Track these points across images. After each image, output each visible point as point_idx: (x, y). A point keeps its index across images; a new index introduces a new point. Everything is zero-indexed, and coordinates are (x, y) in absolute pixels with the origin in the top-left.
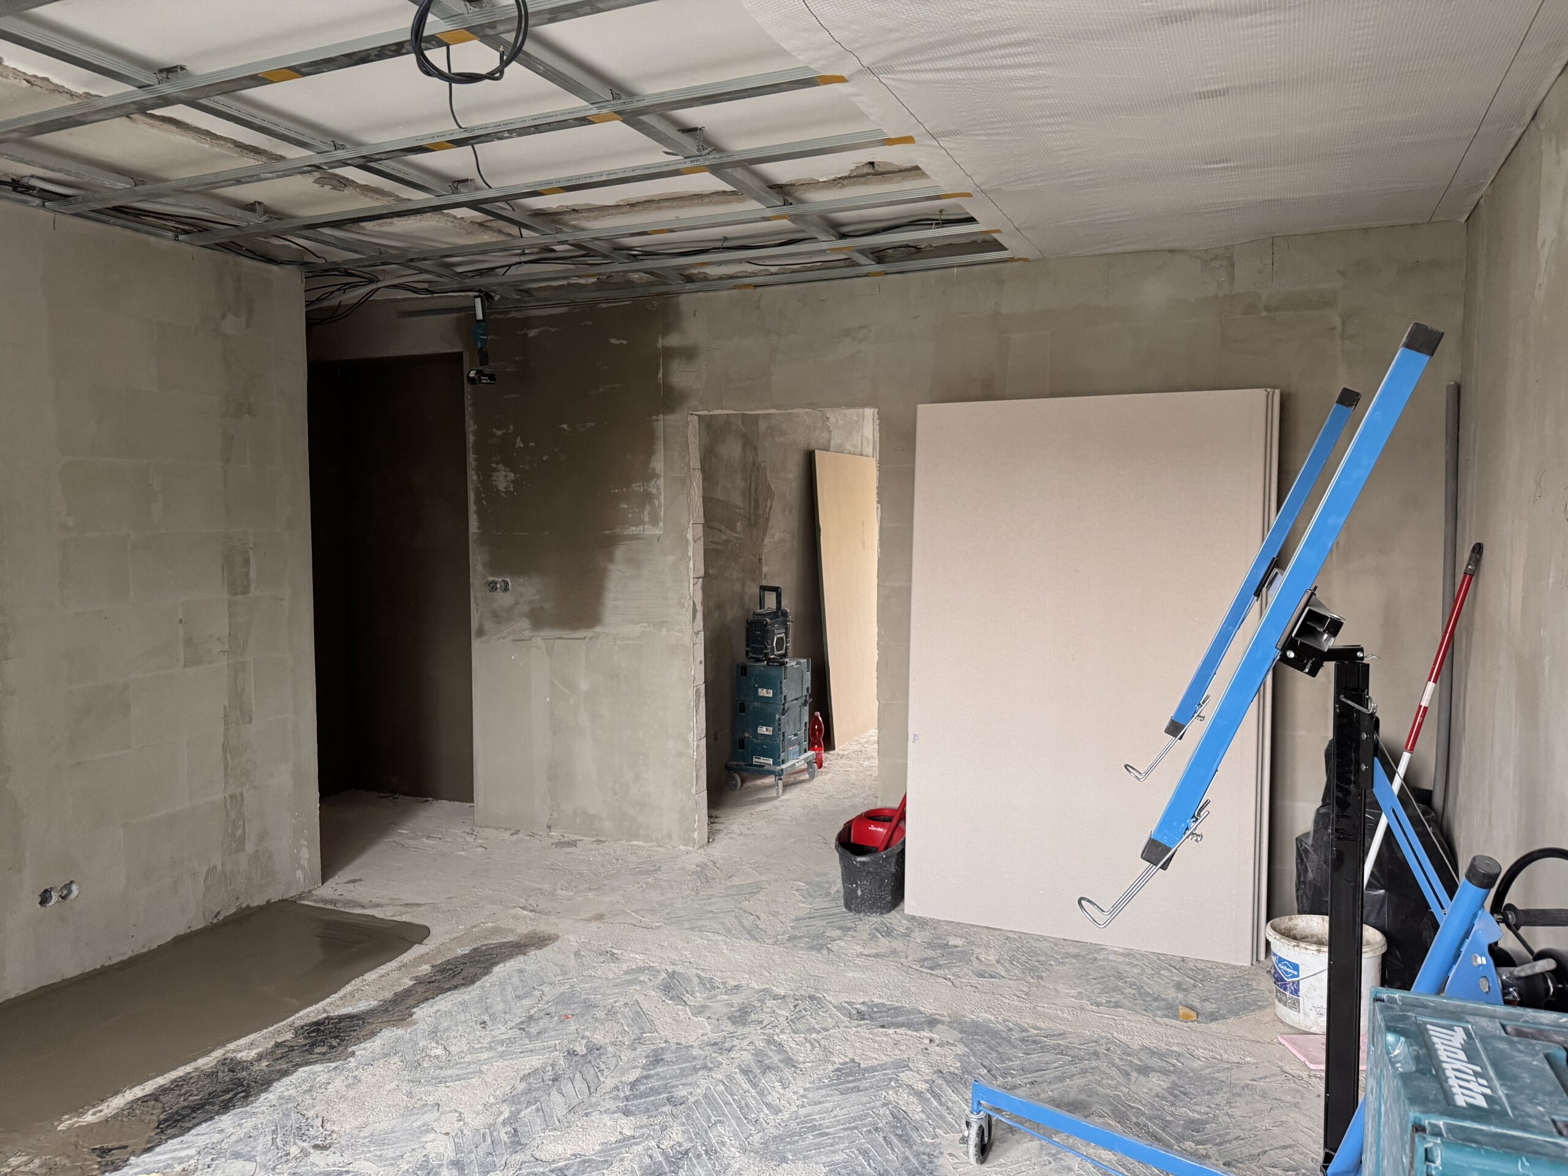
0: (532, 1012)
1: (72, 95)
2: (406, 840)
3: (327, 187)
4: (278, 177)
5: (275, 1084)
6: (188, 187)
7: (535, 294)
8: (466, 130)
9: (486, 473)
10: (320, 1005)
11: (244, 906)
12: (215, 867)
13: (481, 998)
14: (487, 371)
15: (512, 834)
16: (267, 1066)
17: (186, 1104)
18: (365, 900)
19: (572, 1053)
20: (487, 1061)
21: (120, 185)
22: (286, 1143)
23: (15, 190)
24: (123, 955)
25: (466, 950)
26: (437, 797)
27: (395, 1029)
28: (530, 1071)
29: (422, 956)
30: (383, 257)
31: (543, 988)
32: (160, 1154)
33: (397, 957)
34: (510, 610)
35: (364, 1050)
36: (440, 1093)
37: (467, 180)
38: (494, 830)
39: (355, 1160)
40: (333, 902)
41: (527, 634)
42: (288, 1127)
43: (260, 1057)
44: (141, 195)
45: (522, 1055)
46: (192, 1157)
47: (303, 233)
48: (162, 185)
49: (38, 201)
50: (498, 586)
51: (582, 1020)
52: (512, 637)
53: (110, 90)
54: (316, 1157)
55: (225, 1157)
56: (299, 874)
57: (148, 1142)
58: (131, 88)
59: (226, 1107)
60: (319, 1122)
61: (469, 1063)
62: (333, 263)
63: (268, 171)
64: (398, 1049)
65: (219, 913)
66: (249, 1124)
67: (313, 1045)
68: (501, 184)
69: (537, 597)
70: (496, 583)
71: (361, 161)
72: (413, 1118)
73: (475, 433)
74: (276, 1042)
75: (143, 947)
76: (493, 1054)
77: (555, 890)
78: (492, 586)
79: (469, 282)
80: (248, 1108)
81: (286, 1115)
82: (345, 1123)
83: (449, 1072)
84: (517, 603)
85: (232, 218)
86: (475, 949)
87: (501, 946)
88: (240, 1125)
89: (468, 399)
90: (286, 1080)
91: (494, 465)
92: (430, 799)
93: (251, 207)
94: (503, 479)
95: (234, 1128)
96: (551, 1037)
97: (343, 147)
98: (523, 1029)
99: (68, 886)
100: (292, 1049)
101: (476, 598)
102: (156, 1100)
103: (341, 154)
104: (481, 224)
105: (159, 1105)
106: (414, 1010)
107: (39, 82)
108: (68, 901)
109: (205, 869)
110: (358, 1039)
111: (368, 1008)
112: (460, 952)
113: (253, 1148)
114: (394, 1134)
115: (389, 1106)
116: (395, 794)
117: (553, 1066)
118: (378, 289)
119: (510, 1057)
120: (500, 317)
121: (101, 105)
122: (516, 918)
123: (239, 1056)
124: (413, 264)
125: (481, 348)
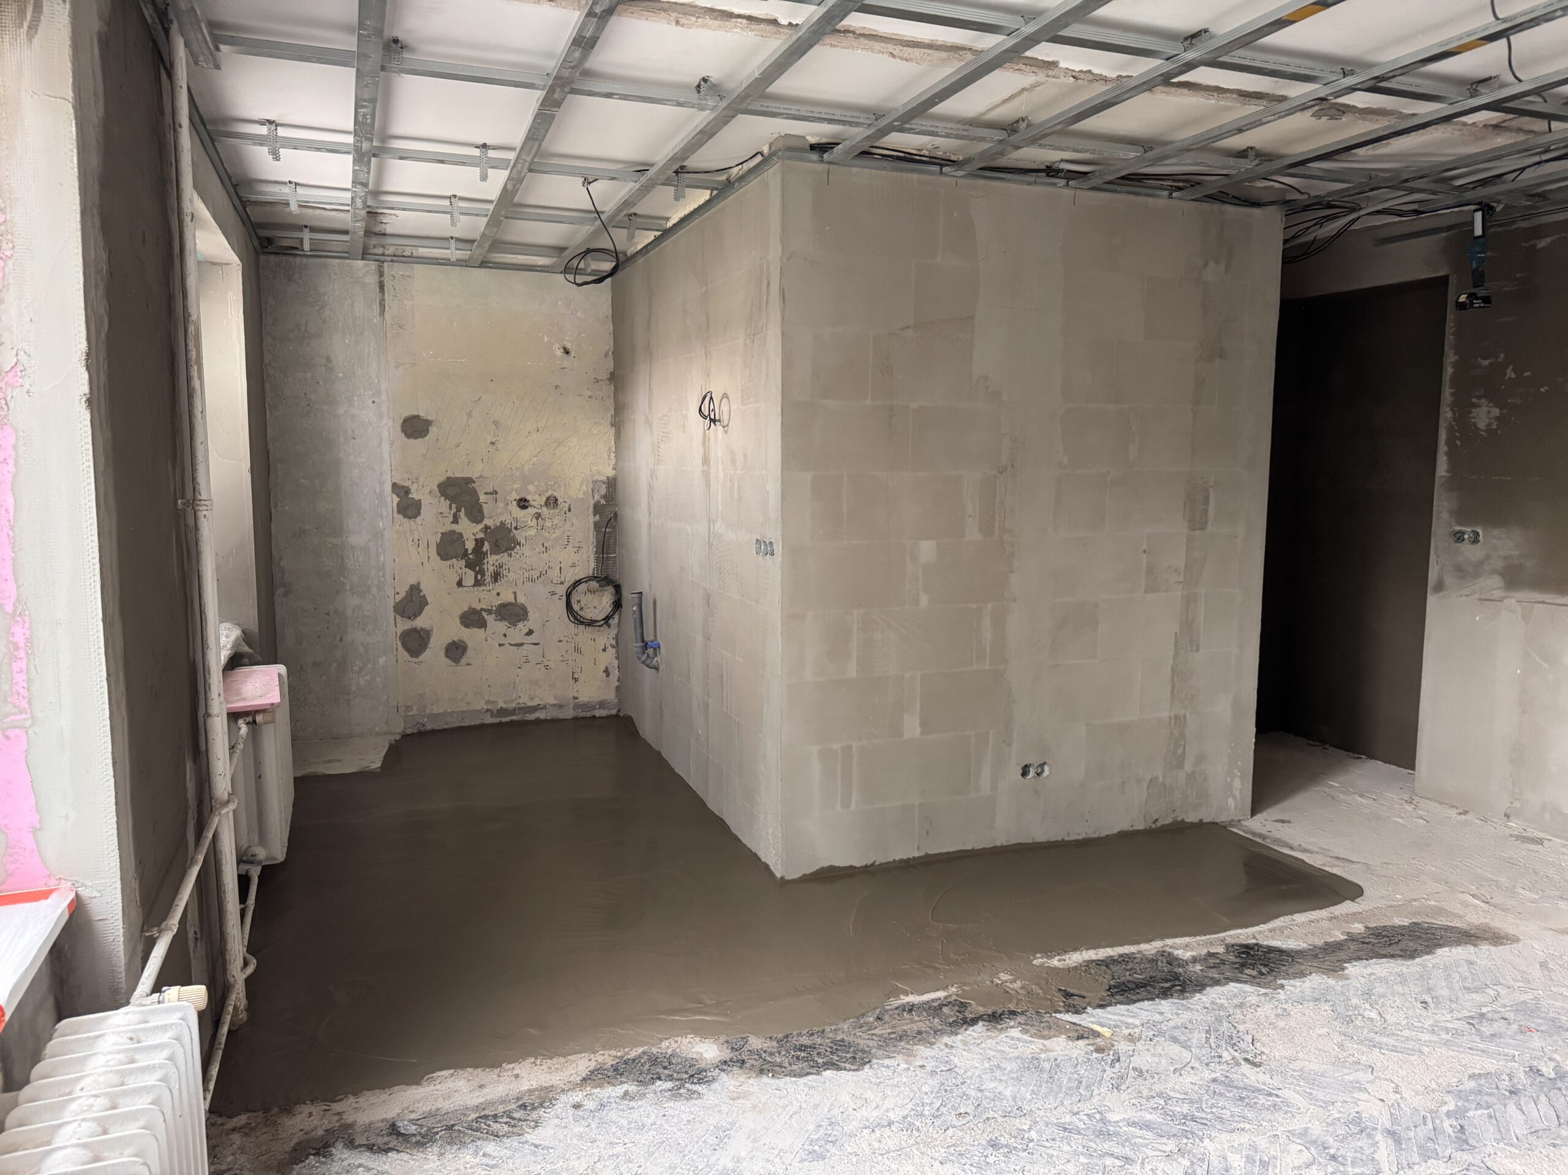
0: (1484, 1010)
1: (1105, 80)
2: (1338, 794)
3: (1324, 119)
4: (1280, 118)
5: (1208, 989)
6: (1192, 145)
7: (1549, 197)
8: (1505, 20)
9: (1463, 407)
10: (1250, 930)
11: (1179, 819)
12: (1157, 778)
13: (1422, 976)
14: (1482, 292)
15: (1460, 814)
16: (1201, 970)
17: (1130, 978)
18: (1296, 844)
19: (1535, 1071)
20: (1427, 1044)
21: (1132, 155)
22: (1218, 1046)
23: (1048, 175)
24: (1079, 834)
25: (1406, 922)
26: (1371, 756)
27: (1325, 977)
28: (1481, 1072)
29: (1354, 914)
30: (1373, 182)
31: (1499, 988)
32: (1110, 1013)
33: (1328, 907)
34: (1480, 564)
35: (1294, 987)
36: (1374, 1057)
37: (1490, 78)
38: (1437, 805)
39: (1285, 1088)
40: (1260, 836)
41: (1498, 594)
42: (1220, 1032)
43: (1194, 960)
44: (1149, 161)
45: (1471, 1052)
46: (1137, 1026)
47: (1292, 171)
48: (1168, 147)
49: (1063, 182)
50: (1466, 536)
51: (1549, 1039)
52: (1477, 596)
53: (1140, 67)
54: (1245, 1068)
55: (1164, 1037)
56: (1231, 801)
57: (1101, 1000)
58: (1158, 62)
59: (1165, 994)
60: (1249, 1038)
61: (1407, 1039)
62: (1317, 196)
63: (1268, 114)
64: (1329, 998)
65: (1157, 820)
66: (1186, 1016)
67: (1243, 965)
68: (1532, 76)
69: (1517, 553)
70: (1463, 533)
71: (1371, 83)
72: (1346, 1071)
73: (1455, 365)
74: (1209, 952)
75: (1095, 833)
76: (1435, 1038)
77: (1514, 887)
78: (1459, 537)
79: (1469, 195)
80: (1184, 1002)
81: (1219, 1020)
82: (1275, 1050)
83: (1384, 1040)
84: (1488, 558)
85: (1223, 168)
86: (1415, 923)
87: (1447, 929)
88: (1178, 1014)
89: (1450, 327)
90: (1218, 989)
91: (1474, 400)
92: (1363, 756)
93: (1242, 154)
94: (1484, 415)
95: (1172, 1014)
96: (1508, 1044)
97: (1352, 73)
98: (1473, 1025)
99: (1042, 765)
100: (1223, 962)
101: (1436, 548)
102: (1107, 966)
103: (1350, 81)
104: (1496, 127)
105: (1109, 971)
106: (1345, 965)
107: (1082, 76)
108: (1041, 778)
109: (1149, 777)
110: (1288, 974)
111: (1297, 948)
112: (1398, 921)
113: (1189, 1039)
114: (1324, 1079)
115: (1320, 1050)
116: (1325, 744)
117: (1511, 1077)
118: (1359, 217)
119: (1456, 1049)
120: (1501, 229)
121: (1134, 83)
122: (1466, 905)
123: (1176, 952)
124: (1407, 184)
125: (1477, 268)
